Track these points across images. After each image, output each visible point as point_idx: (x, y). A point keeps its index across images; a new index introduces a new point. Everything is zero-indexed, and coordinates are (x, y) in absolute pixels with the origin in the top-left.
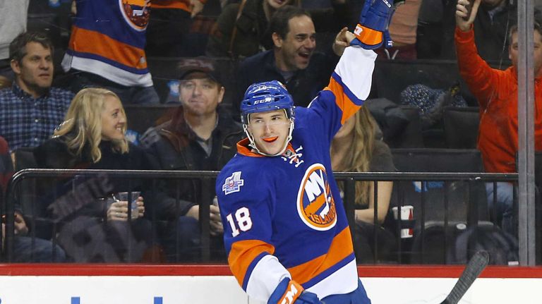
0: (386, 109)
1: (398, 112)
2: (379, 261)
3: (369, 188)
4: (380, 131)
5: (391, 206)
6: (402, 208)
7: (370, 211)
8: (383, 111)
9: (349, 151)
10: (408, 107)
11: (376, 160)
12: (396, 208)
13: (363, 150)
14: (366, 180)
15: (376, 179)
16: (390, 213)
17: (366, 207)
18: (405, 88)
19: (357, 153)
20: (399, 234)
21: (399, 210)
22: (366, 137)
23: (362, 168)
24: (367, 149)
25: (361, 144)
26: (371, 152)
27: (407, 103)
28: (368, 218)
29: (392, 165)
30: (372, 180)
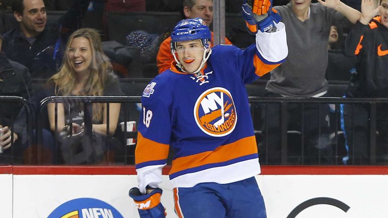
0: (116, 49)
1: (124, 51)
2: (110, 163)
4: (111, 66)
5: (120, 121)
6: (128, 123)
7: (104, 126)
8: (112, 51)
9: (88, 81)
10: (132, 47)
12: (123, 123)
13: (98, 81)
14: (100, 102)
15: (109, 101)
16: (119, 127)
17: (101, 123)
18: (129, 33)
19: (94, 83)
20: (126, 142)
21: (126, 125)
22: (100, 71)
23: (97, 94)
24: (101, 80)
25: (96, 77)
27: (131, 44)
28: (102, 131)
29: (120, 91)
30: (105, 102)
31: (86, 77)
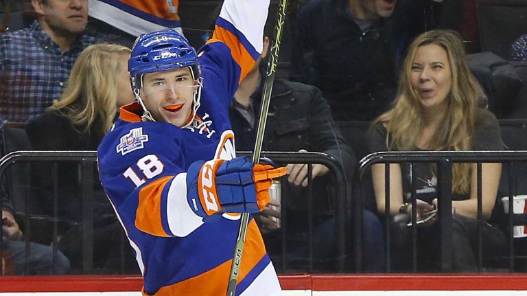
0: (492, 67)
1: (508, 70)
2: (484, 269)
3: (470, 172)
4: (484, 96)
5: (500, 195)
6: (514, 198)
7: (472, 203)
8: (487, 70)
9: (442, 123)
10: (522, 63)
11: (480, 134)
12: (506, 199)
13: (462, 122)
14: (467, 162)
15: (480, 160)
16: (498, 205)
17: (466, 197)
18: (516, 38)
19: (454, 126)
20: (512, 233)
21: (511, 201)
22: (466, 104)
23: (460, 145)
24: (468, 121)
25: (459, 114)
26: (472, 124)
27: (520, 59)
28: (470, 212)
29: (501, 141)
30: (474, 162)
31: (440, 117)
